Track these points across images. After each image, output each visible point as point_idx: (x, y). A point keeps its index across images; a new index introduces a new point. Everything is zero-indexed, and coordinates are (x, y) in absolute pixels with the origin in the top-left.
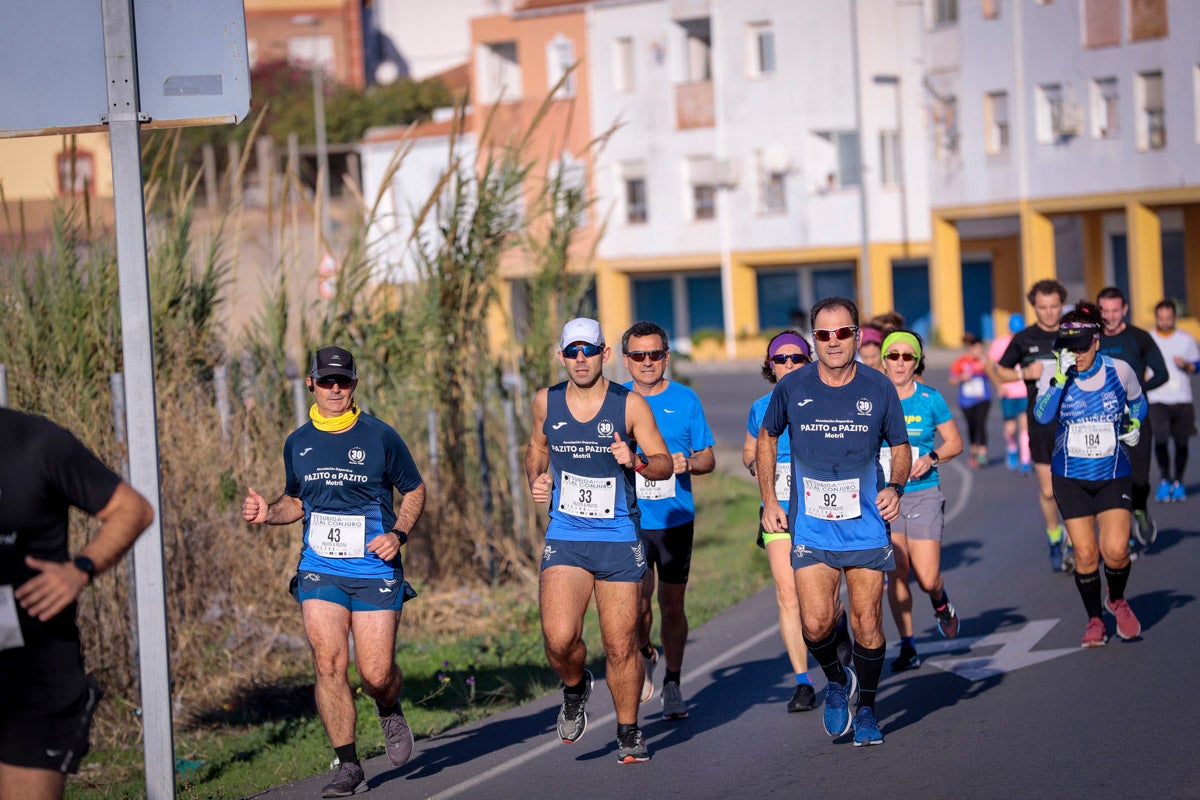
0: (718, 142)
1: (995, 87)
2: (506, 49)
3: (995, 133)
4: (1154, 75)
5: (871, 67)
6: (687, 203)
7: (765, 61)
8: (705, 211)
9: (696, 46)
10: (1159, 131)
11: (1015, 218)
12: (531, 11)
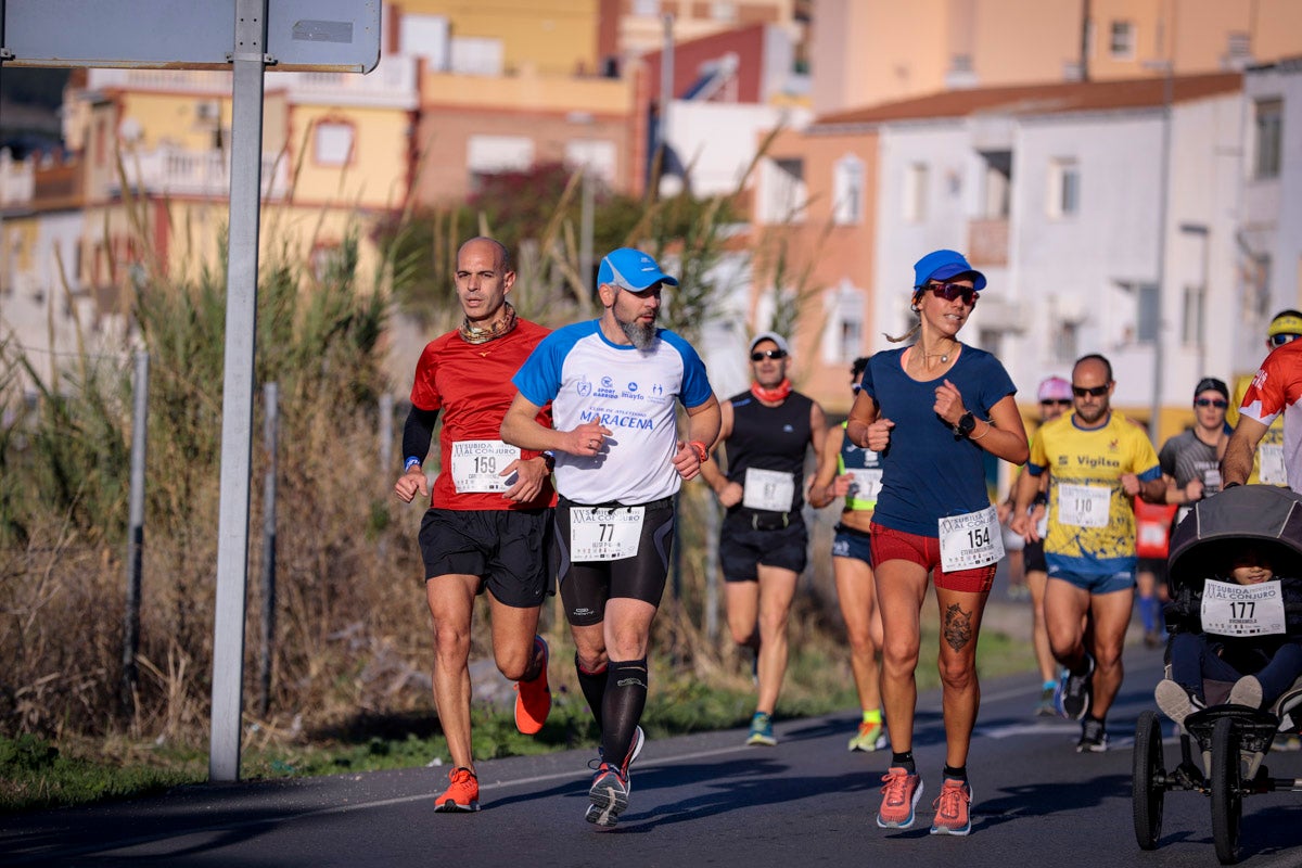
0: (1009, 283)
2: (792, 167)
5: (1180, 212)
7: (1069, 200)
9: (996, 179)
12: (823, 127)
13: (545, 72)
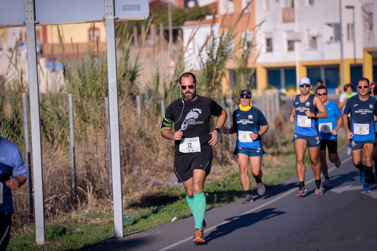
0: (295, 27)
5: (345, 3)
6: (285, 46)
7: (311, 1)
8: (291, 48)
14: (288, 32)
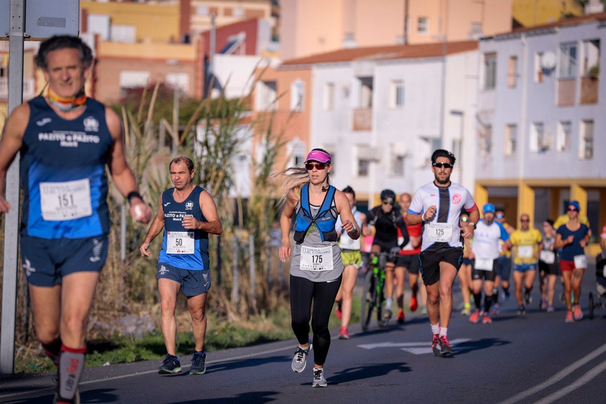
0: (373, 138)
1: (511, 121)
2: (271, 84)
3: (509, 145)
4: (589, 122)
5: (450, 106)
6: (355, 167)
7: (399, 100)
8: (363, 172)
9: (366, 90)
10: (590, 150)
11: (515, 188)
12: (285, 66)
13: (155, 41)
14: (361, 146)
